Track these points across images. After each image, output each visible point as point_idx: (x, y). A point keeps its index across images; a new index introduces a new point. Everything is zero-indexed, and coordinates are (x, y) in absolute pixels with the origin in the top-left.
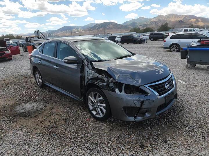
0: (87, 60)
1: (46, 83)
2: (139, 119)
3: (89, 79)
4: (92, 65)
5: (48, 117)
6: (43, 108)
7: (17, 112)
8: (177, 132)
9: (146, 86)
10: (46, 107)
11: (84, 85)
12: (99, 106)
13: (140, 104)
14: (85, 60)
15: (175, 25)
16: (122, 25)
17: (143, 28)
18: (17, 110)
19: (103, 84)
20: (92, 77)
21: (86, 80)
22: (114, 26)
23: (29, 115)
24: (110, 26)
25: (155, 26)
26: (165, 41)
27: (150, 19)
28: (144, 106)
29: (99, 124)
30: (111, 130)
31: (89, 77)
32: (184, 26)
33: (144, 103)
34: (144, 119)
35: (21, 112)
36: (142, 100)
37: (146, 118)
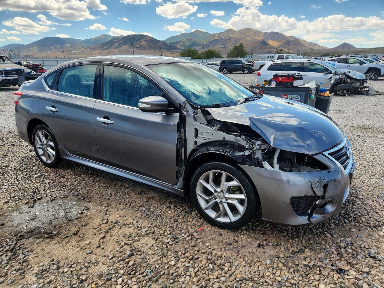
0: (191, 105)
1: (69, 156)
2: (317, 217)
3: (199, 144)
4: (206, 114)
5: (107, 232)
6: (82, 213)
7: (20, 227)
8: (377, 236)
9: (326, 153)
10: (88, 209)
11: (183, 158)
12: (226, 199)
13: (322, 189)
14: (188, 104)
15: (255, 48)
16: (164, 43)
17: (204, 50)
18: (17, 222)
19: (243, 153)
20: (207, 141)
21: (191, 146)
22: (149, 42)
23: (58, 233)
24: (142, 43)
25: (221, 48)
26: (259, 74)
27: (214, 35)
28: (329, 194)
29: (228, 236)
30: (259, 246)
31: (200, 141)
32: (268, 50)
33: (328, 188)
34: (325, 217)
35: (30, 226)
36: (325, 181)
37: (327, 216)
